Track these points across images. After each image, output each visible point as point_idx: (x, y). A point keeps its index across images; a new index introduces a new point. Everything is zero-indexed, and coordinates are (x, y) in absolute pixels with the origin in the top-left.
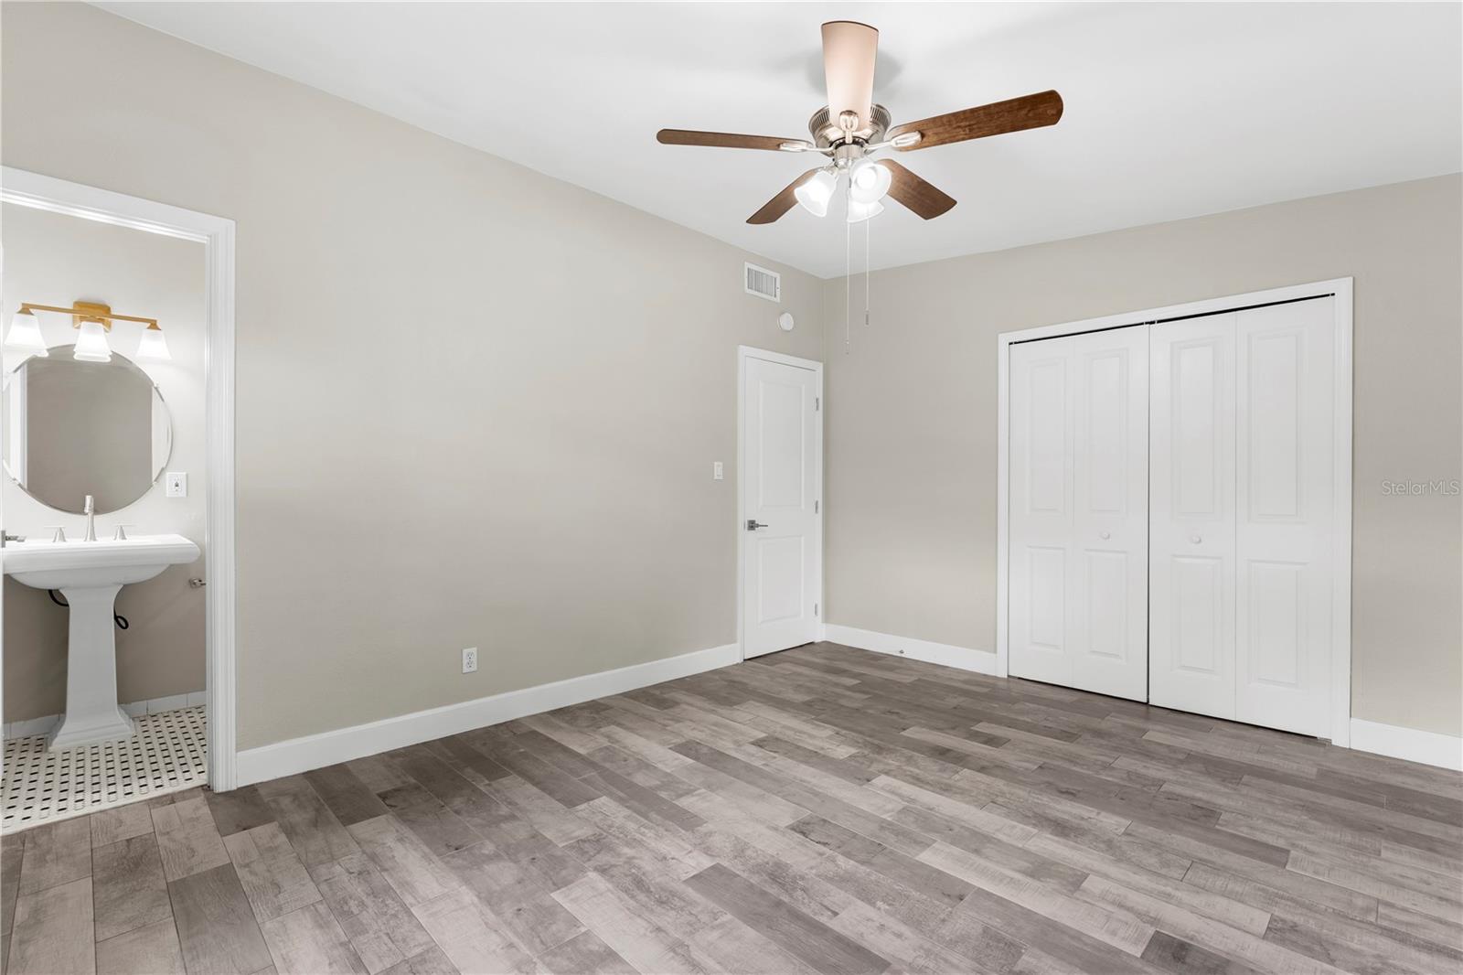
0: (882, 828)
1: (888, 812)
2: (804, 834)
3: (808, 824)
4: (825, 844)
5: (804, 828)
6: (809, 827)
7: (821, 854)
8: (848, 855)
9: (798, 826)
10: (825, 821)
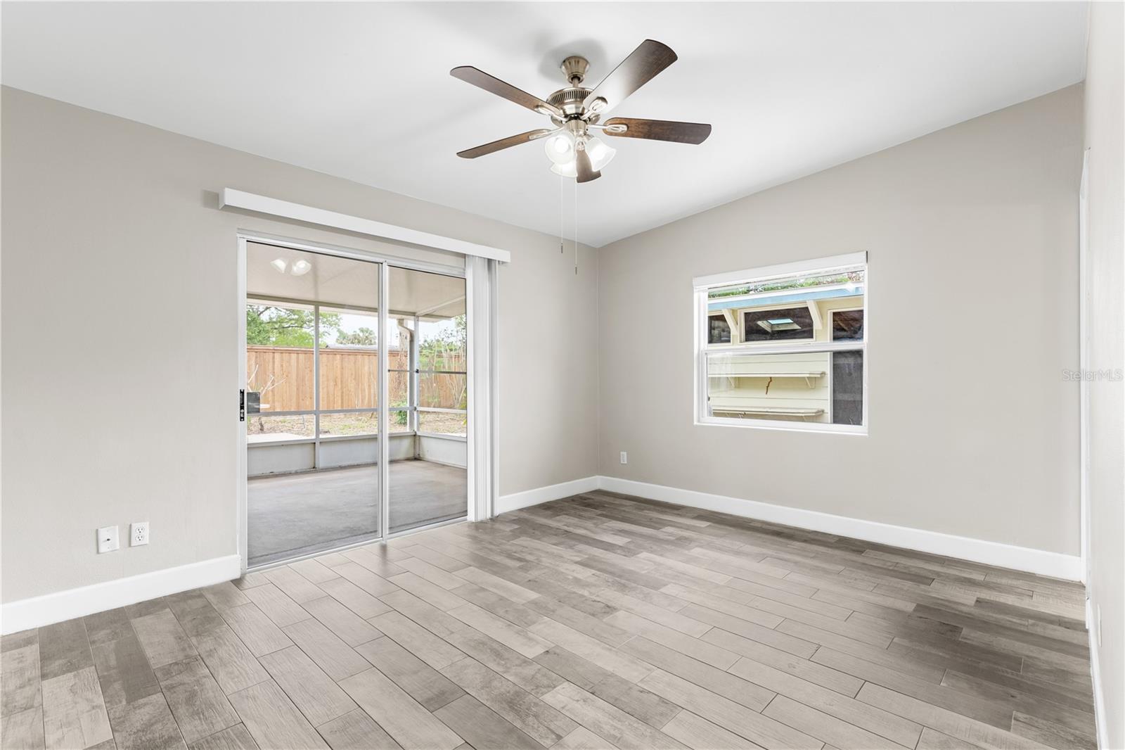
0: (553, 611)
1: (545, 622)
2: (608, 607)
3: (605, 613)
4: (595, 601)
5: (608, 609)
6: (604, 610)
7: (598, 596)
8: (582, 596)
9: (612, 611)
10: (593, 615)
